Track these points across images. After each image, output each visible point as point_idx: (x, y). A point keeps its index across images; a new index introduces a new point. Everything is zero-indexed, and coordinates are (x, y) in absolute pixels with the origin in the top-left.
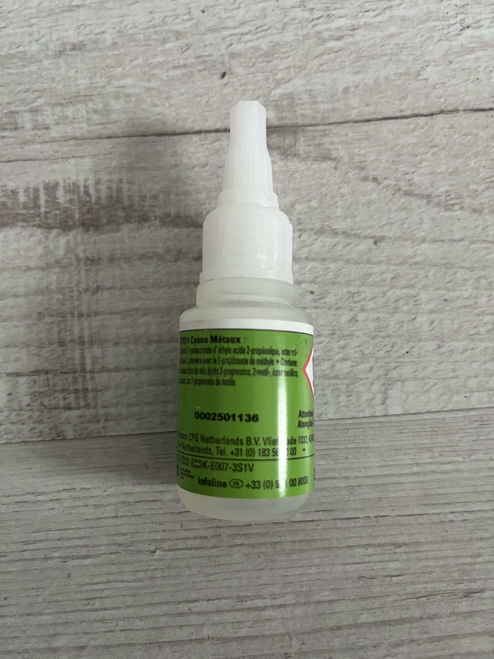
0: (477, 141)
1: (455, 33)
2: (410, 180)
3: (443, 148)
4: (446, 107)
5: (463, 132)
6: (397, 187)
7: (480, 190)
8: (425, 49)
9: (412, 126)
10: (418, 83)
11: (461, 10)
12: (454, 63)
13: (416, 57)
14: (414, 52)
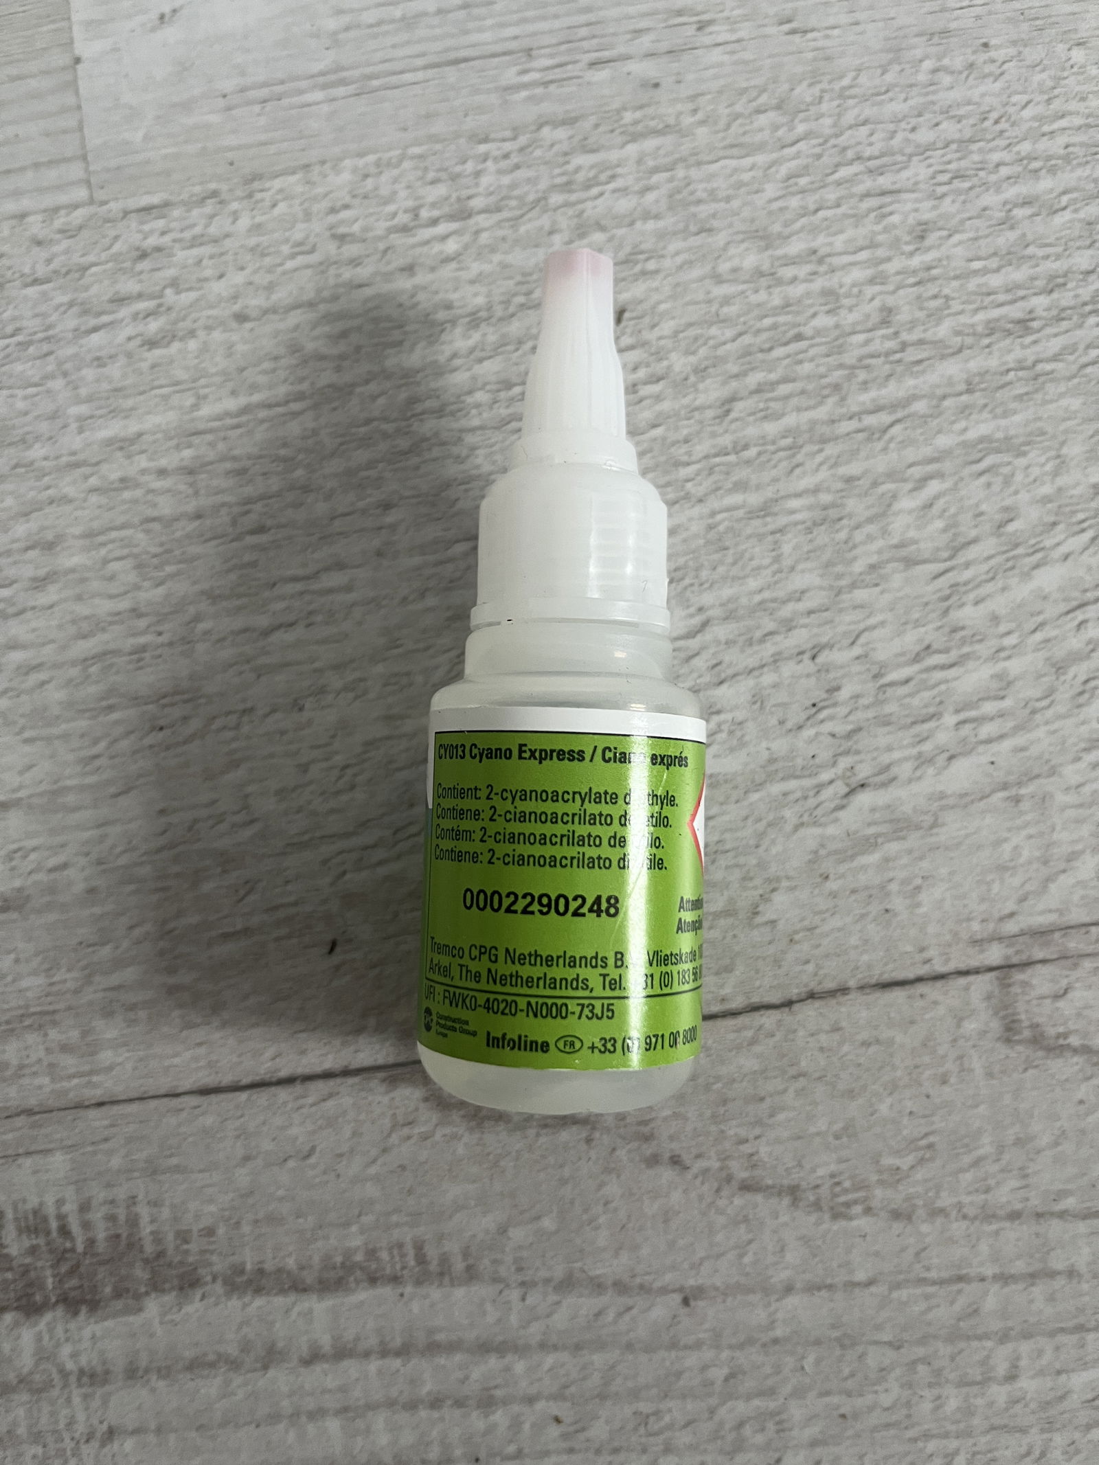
0: (891, 1055)
1: (832, 806)
2: (752, 1155)
3: (820, 1078)
4: (820, 983)
5: (860, 1038)
6: (724, 1174)
7: (905, 1167)
8: (766, 850)
9: (749, 1034)
10: (755, 932)
11: (847, 745)
12: (831, 876)
13: (748, 872)
14: (742, 860)
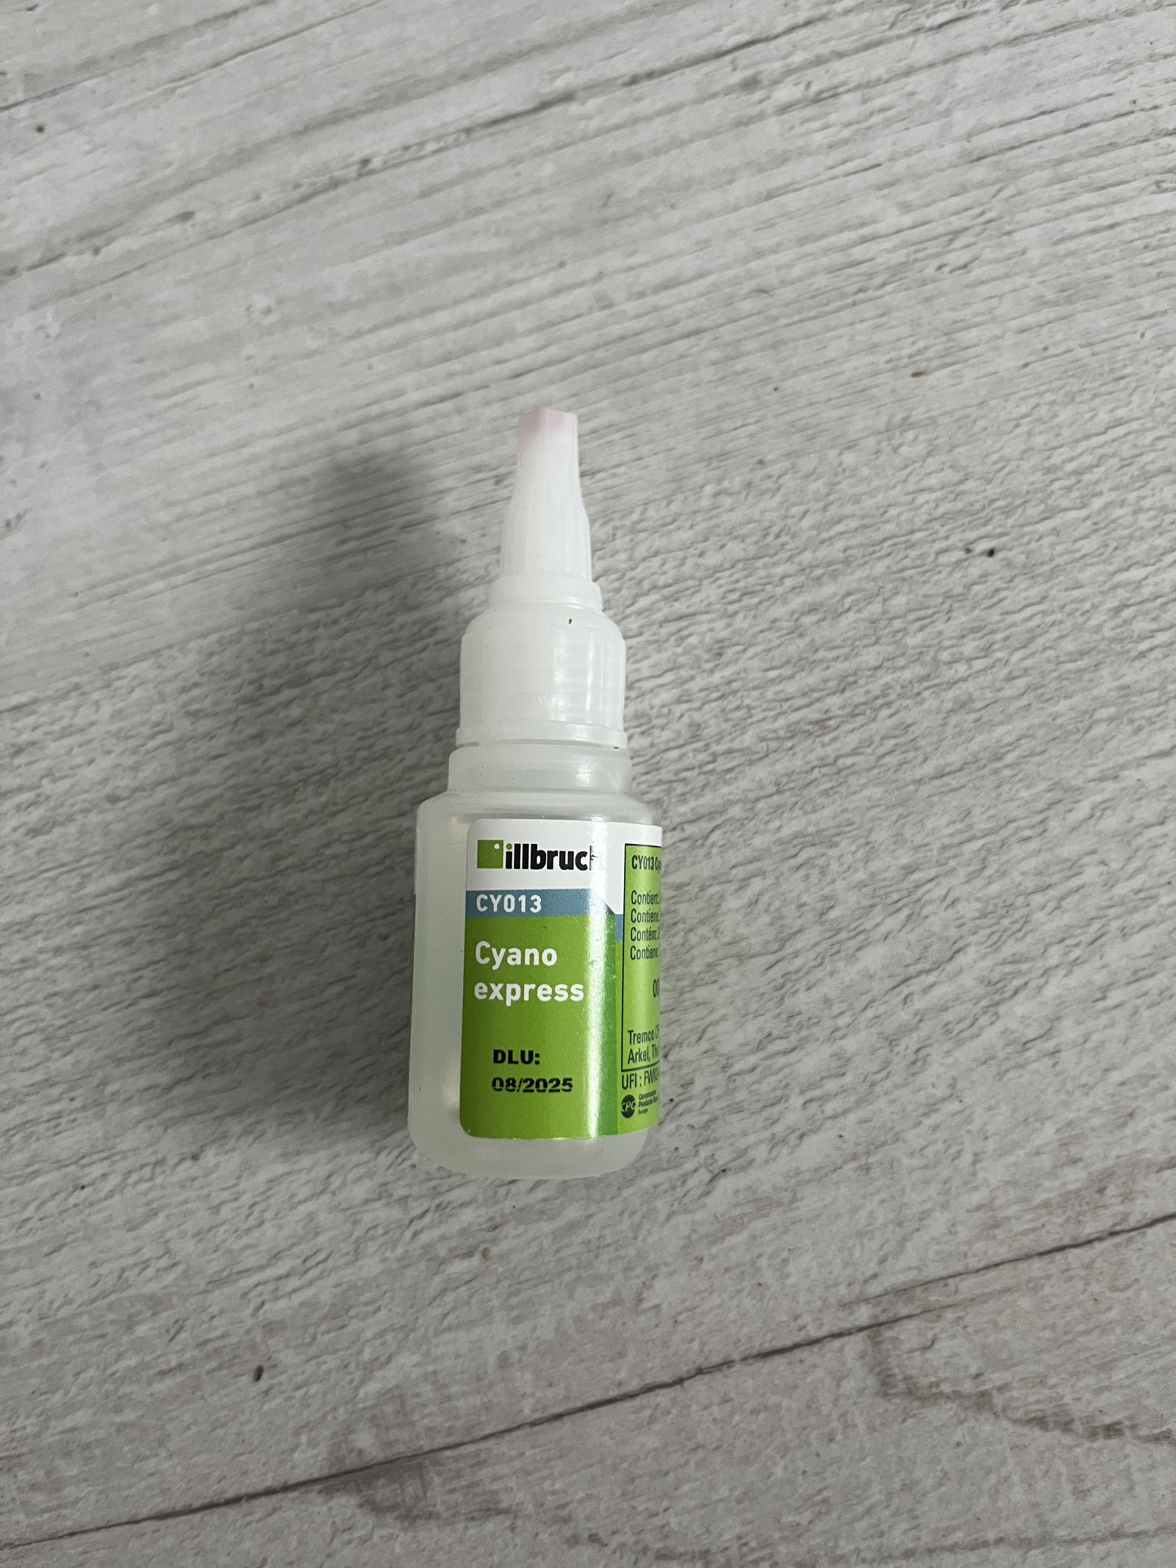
0: (780, 1420)
1: (699, 1192)
2: (663, 1526)
3: (717, 1448)
4: (707, 1358)
5: (749, 1406)
6: (640, 1547)
7: (804, 1523)
8: (644, 1240)
9: (647, 1413)
10: (642, 1318)
11: (706, 1134)
12: (706, 1258)
13: (630, 1262)
14: (622, 1252)
